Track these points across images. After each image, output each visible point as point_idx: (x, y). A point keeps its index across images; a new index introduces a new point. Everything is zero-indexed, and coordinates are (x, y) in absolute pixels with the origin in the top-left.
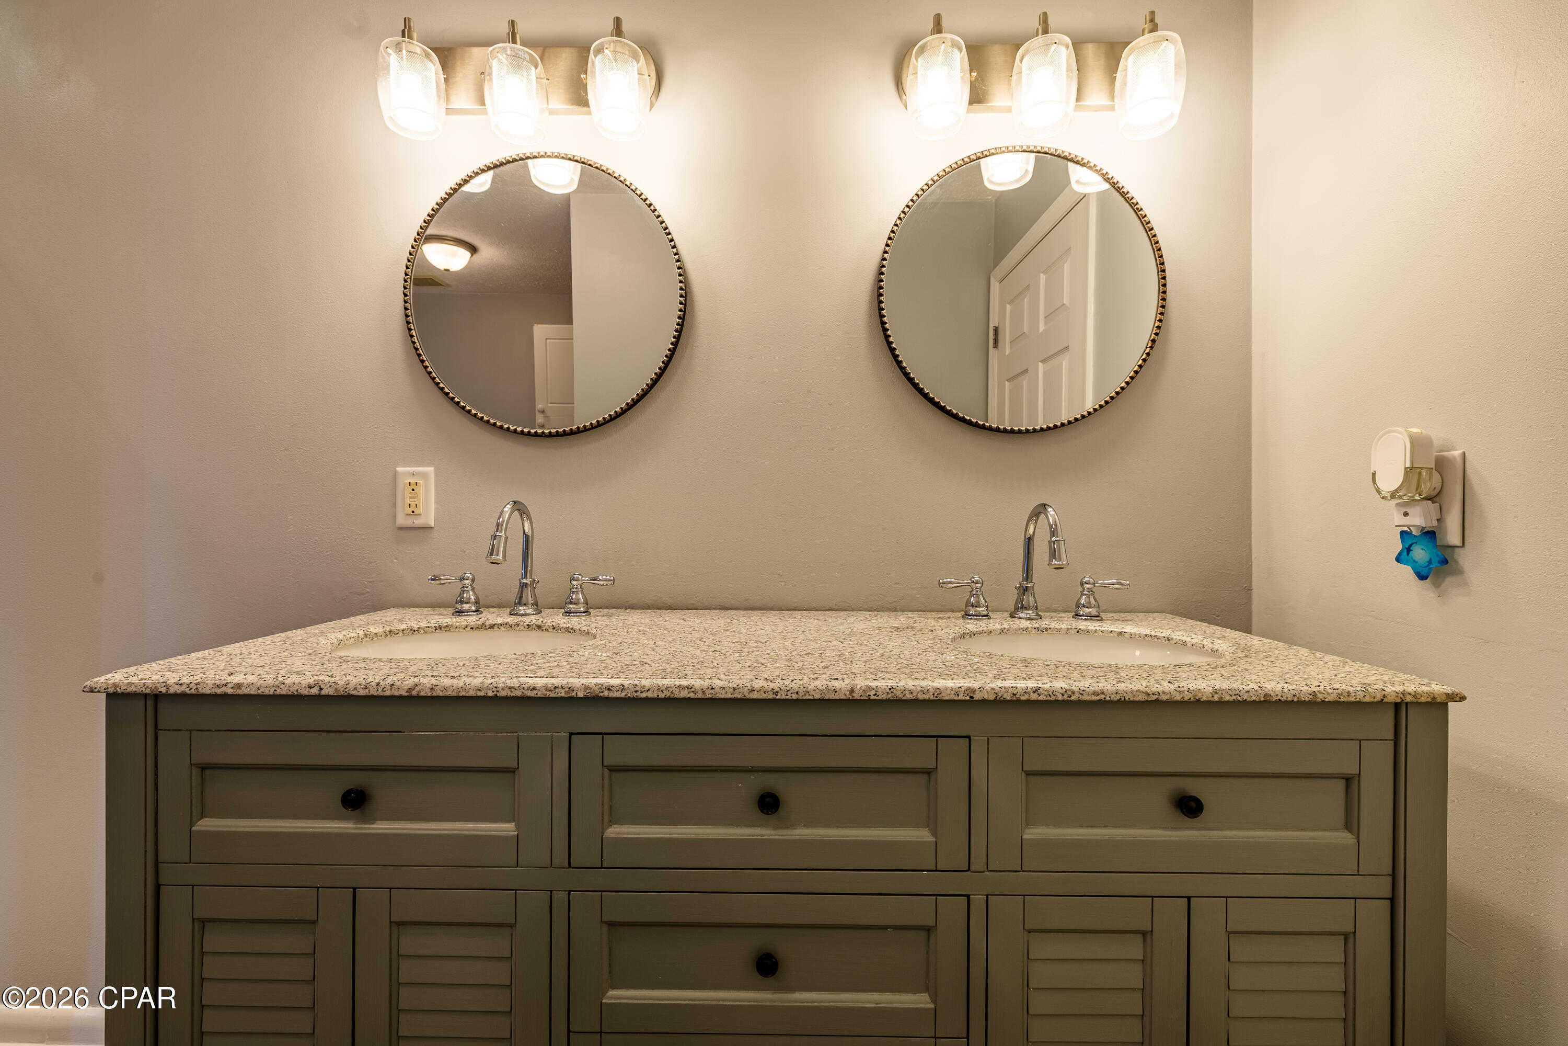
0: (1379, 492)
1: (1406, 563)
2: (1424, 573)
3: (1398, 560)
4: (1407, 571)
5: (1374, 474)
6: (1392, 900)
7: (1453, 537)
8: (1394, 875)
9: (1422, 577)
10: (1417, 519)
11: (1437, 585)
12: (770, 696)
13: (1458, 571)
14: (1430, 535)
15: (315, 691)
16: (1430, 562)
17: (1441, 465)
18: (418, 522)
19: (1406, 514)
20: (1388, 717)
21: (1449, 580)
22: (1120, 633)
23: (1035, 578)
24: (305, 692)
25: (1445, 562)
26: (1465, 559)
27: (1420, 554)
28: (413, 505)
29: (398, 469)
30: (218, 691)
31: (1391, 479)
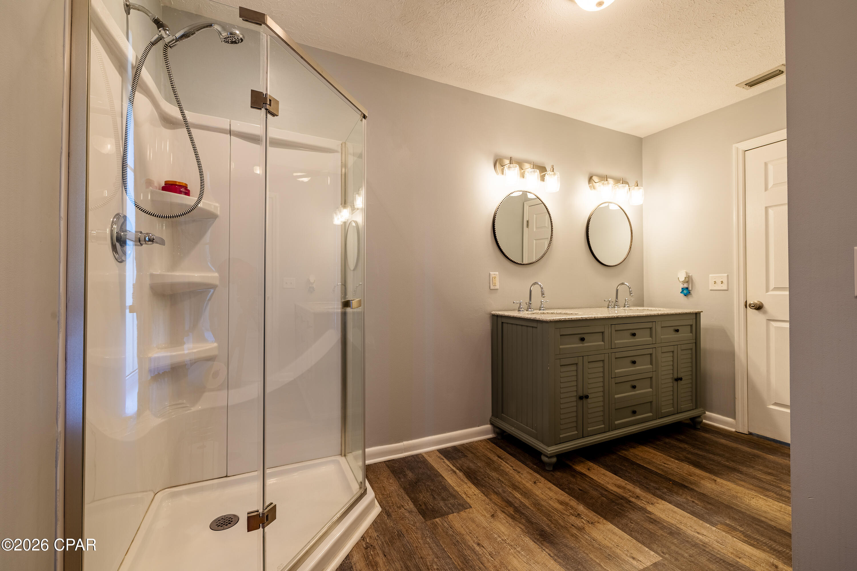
0: (679, 280)
1: (682, 293)
2: (686, 295)
3: (681, 293)
4: (682, 295)
5: (678, 278)
6: (696, 343)
7: (690, 289)
8: (696, 339)
9: (685, 296)
10: (686, 286)
11: (687, 297)
12: (637, 316)
13: (691, 294)
14: (687, 288)
15: (582, 318)
16: (687, 293)
17: (689, 276)
18: (496, 288)
19: (683, 285)
20: (695, 315)
21: (689, 296)
22: (638, 309)
23: (618, 298)
24: (581, 319)
25: (690, 293)
26: (692, 292)
27: (685, 292)
28: (495, 283)
29: (491, 273)
30: (569, 319)
31: (682, 279)
